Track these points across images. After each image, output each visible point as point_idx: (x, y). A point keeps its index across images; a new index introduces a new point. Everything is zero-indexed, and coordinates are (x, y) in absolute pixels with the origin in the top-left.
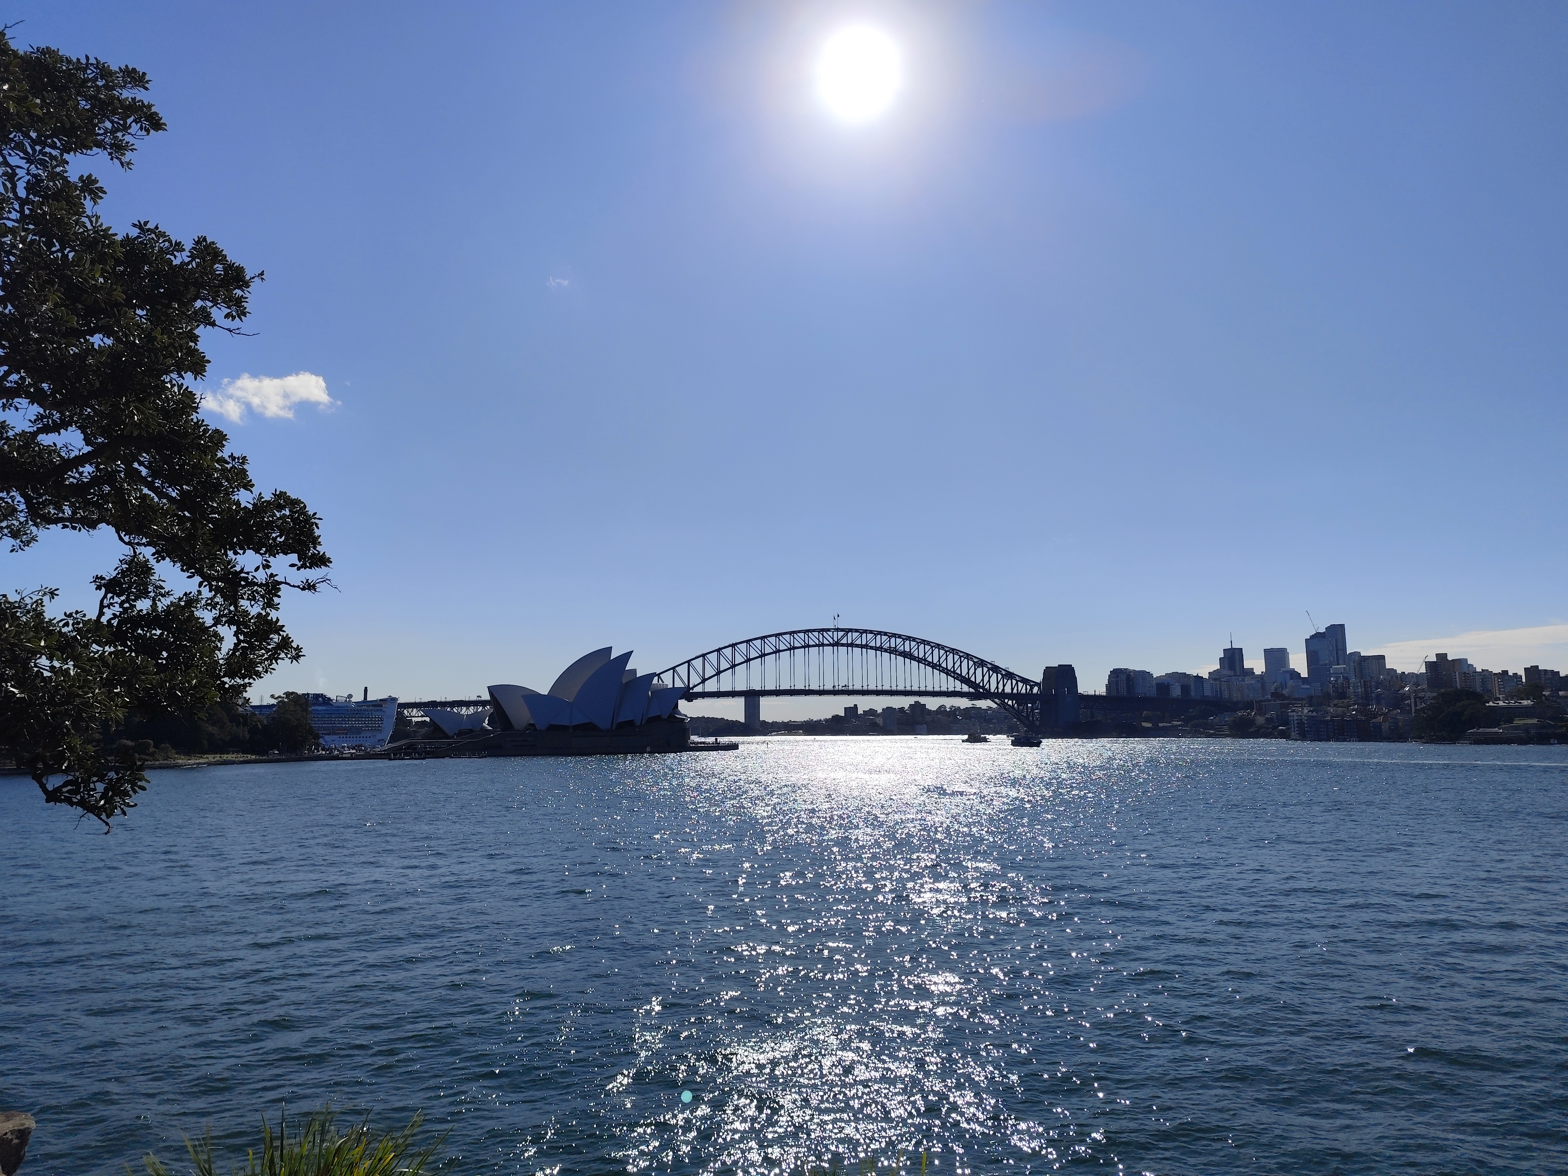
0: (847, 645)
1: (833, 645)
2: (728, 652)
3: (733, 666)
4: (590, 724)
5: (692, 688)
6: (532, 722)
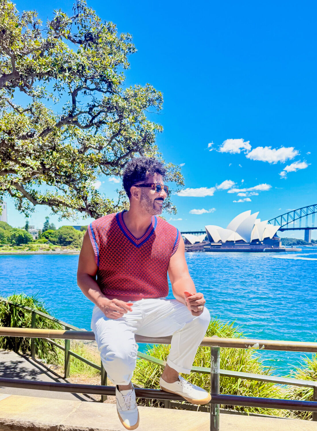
2: (299, 211)
3: (301, 217)
4: (242, 240)
5: (283, 226)
6: (221, 239)
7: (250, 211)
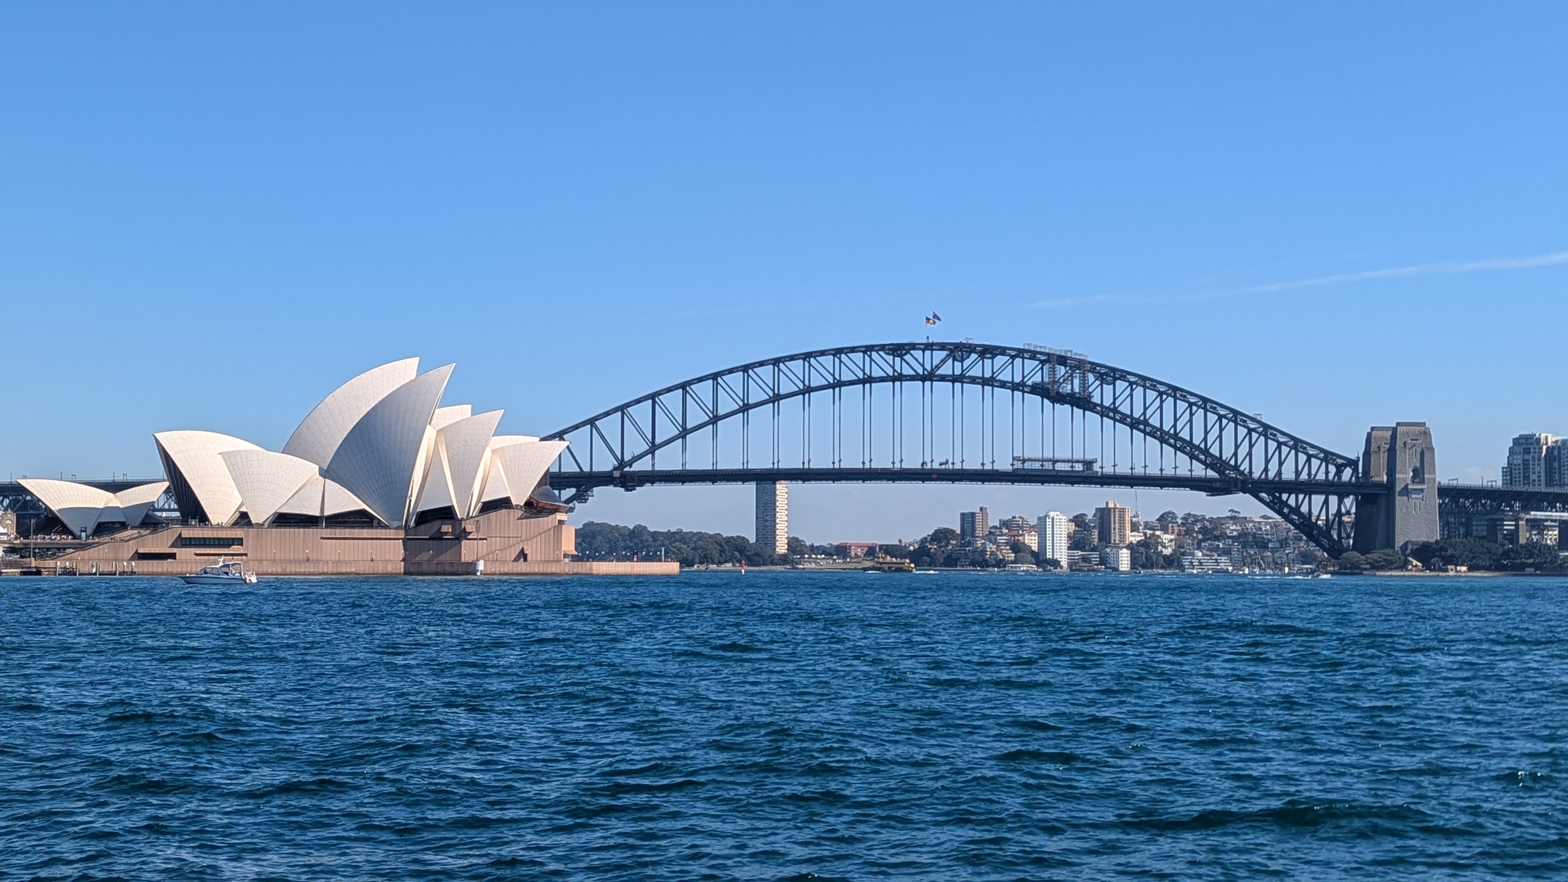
0: (954, 379)
1: (923, 378)
4: (362, 513)
5: (630, 464)
6: (243, 509)
7: (413, 363)
